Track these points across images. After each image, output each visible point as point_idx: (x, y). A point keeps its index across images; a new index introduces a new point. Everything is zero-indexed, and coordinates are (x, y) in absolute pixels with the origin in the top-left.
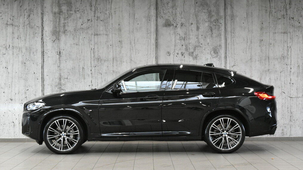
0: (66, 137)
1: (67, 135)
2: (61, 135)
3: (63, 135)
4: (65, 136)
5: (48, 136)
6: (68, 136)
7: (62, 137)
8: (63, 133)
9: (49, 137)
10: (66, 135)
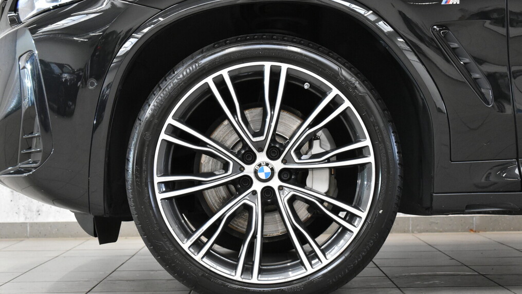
0: (281, 188)
1: (285, 175)
2: (249, 170)
3: (262, 175)
4: (275, 183)
5: (157, 179)
6: (298, 177)
7: (258, 186)
8: (262, 157)
9: (170, 186)
10: (282, 172)
